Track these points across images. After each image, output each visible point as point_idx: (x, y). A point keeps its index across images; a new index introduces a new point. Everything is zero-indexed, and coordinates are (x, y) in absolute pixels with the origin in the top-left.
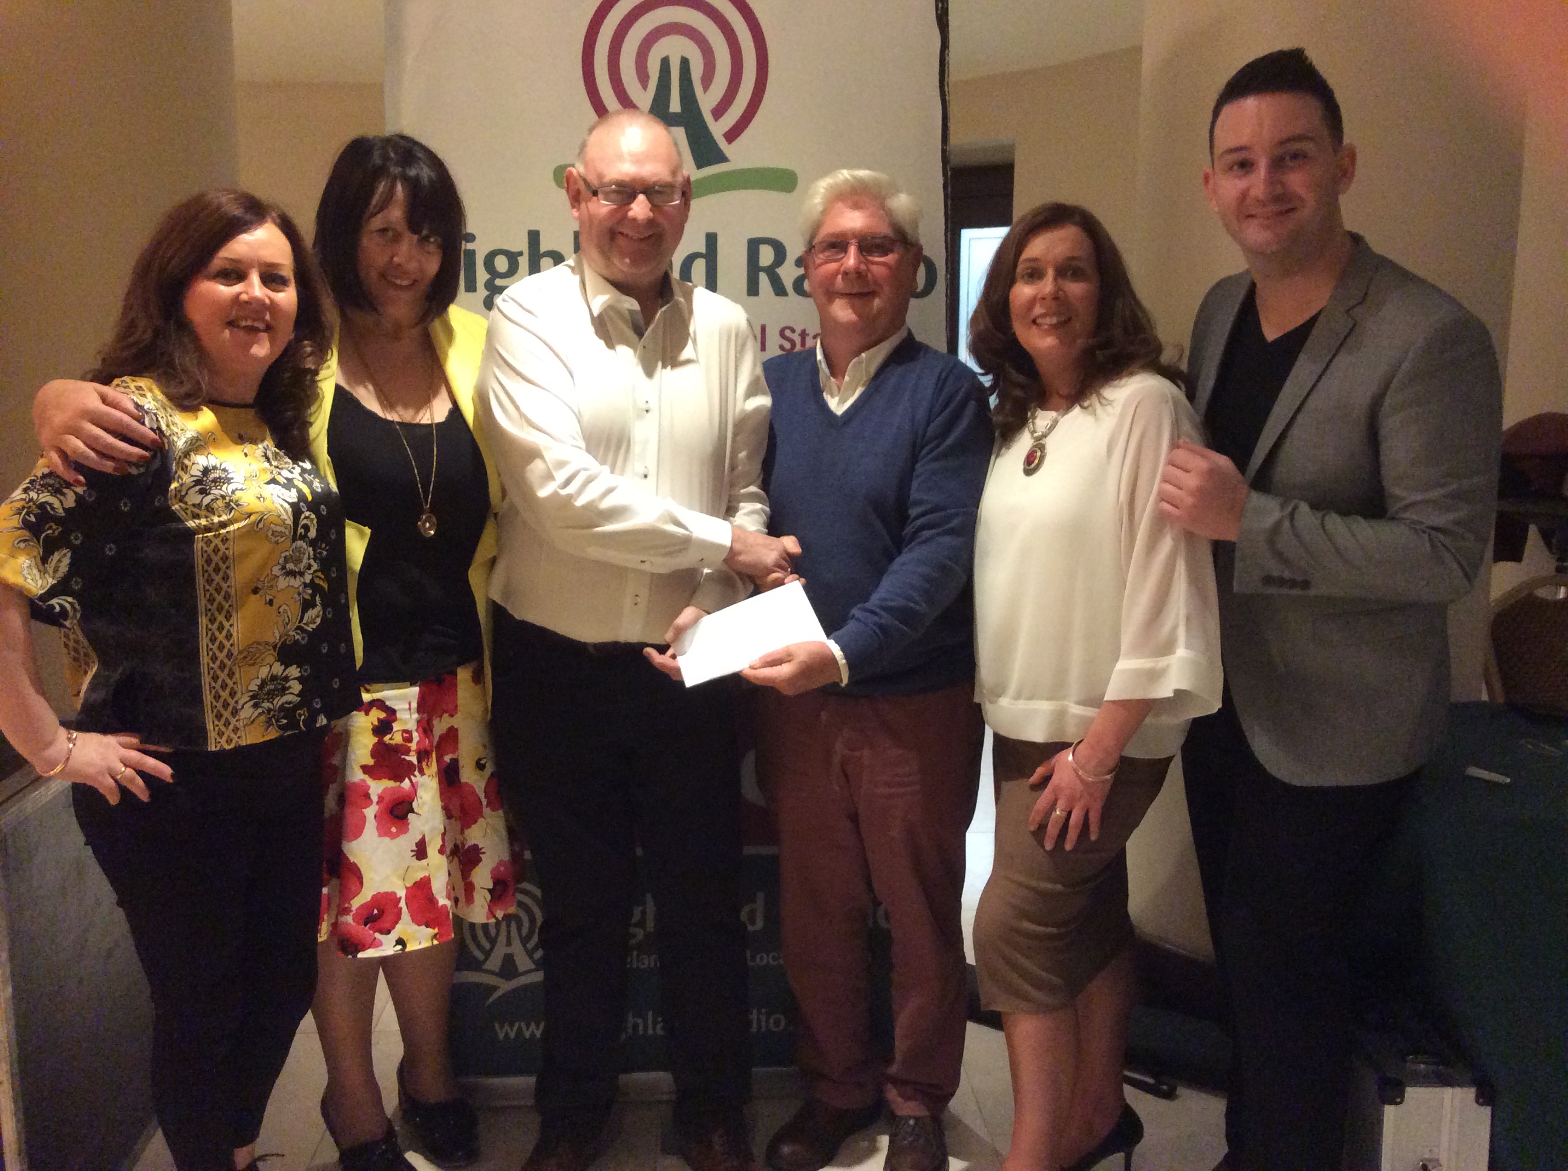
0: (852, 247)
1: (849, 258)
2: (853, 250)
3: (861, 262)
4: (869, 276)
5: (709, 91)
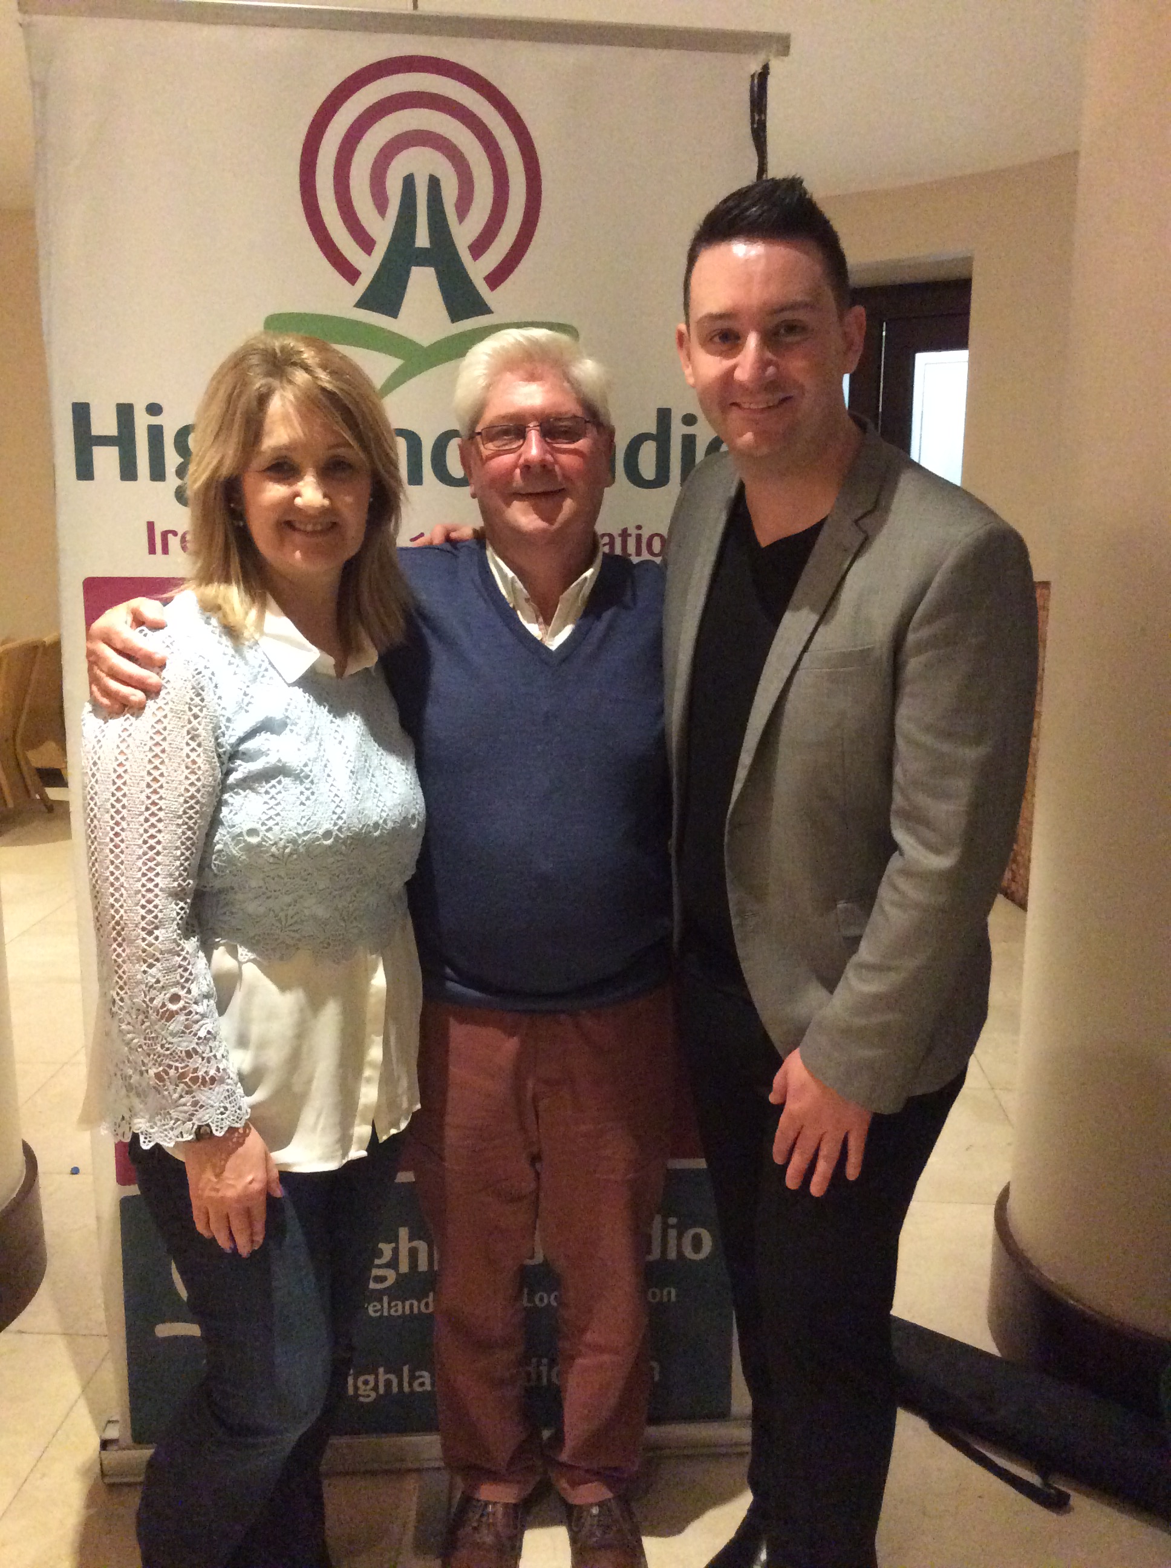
0: (533, 432)
1: (531, 447)
2: (533, 436)
3: (546, 452)
4: (557, 468)
5: (466, 220)
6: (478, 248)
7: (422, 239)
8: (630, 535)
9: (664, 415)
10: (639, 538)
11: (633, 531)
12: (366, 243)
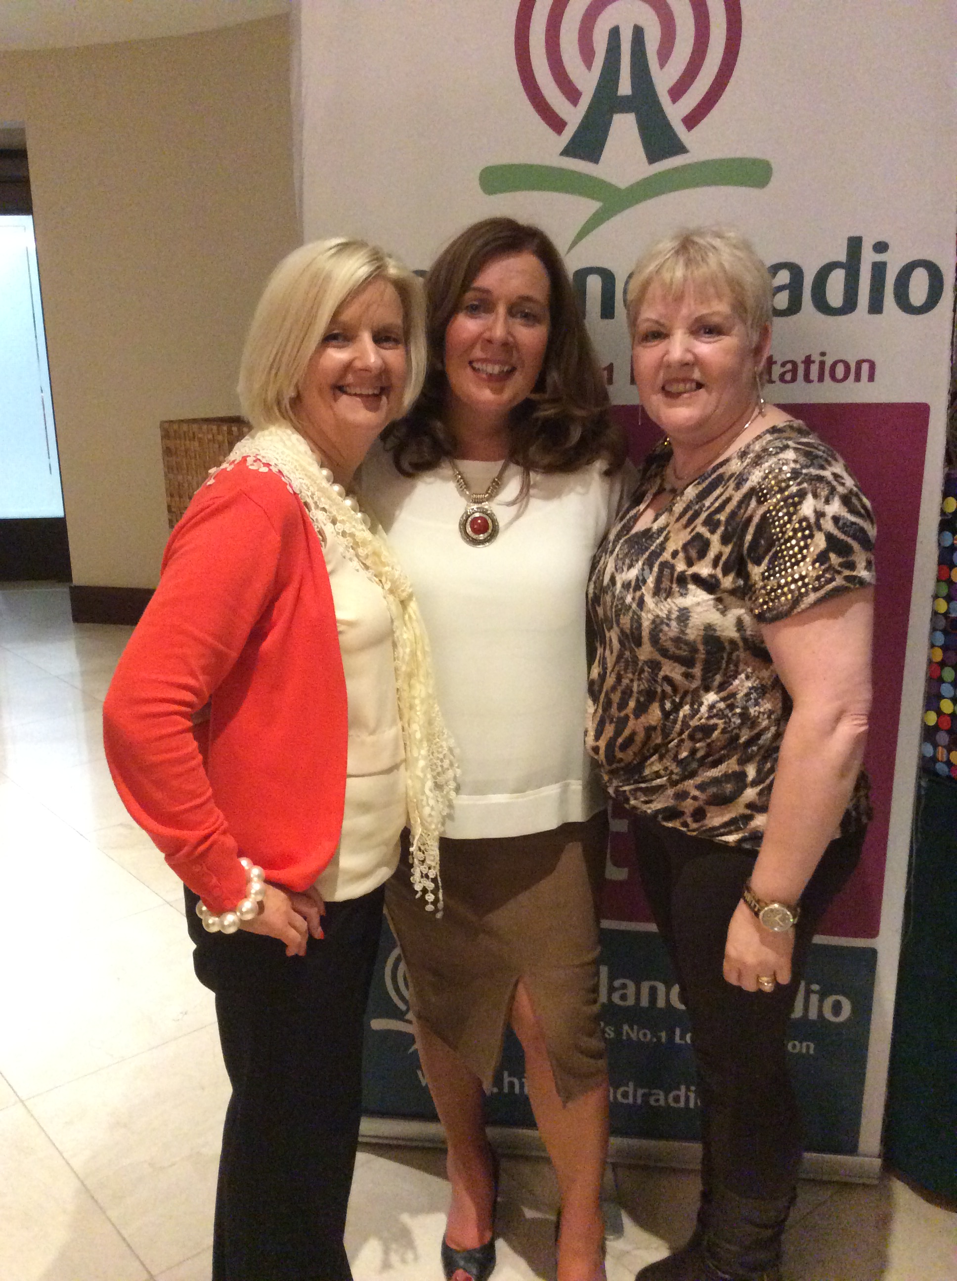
5: (667, 65)
6: (677, 92)
7: (625, 88)
8: (814, 362)
9: (855, 244)
10: (822, 364)
11: (816, 358)
12: (572, 94)
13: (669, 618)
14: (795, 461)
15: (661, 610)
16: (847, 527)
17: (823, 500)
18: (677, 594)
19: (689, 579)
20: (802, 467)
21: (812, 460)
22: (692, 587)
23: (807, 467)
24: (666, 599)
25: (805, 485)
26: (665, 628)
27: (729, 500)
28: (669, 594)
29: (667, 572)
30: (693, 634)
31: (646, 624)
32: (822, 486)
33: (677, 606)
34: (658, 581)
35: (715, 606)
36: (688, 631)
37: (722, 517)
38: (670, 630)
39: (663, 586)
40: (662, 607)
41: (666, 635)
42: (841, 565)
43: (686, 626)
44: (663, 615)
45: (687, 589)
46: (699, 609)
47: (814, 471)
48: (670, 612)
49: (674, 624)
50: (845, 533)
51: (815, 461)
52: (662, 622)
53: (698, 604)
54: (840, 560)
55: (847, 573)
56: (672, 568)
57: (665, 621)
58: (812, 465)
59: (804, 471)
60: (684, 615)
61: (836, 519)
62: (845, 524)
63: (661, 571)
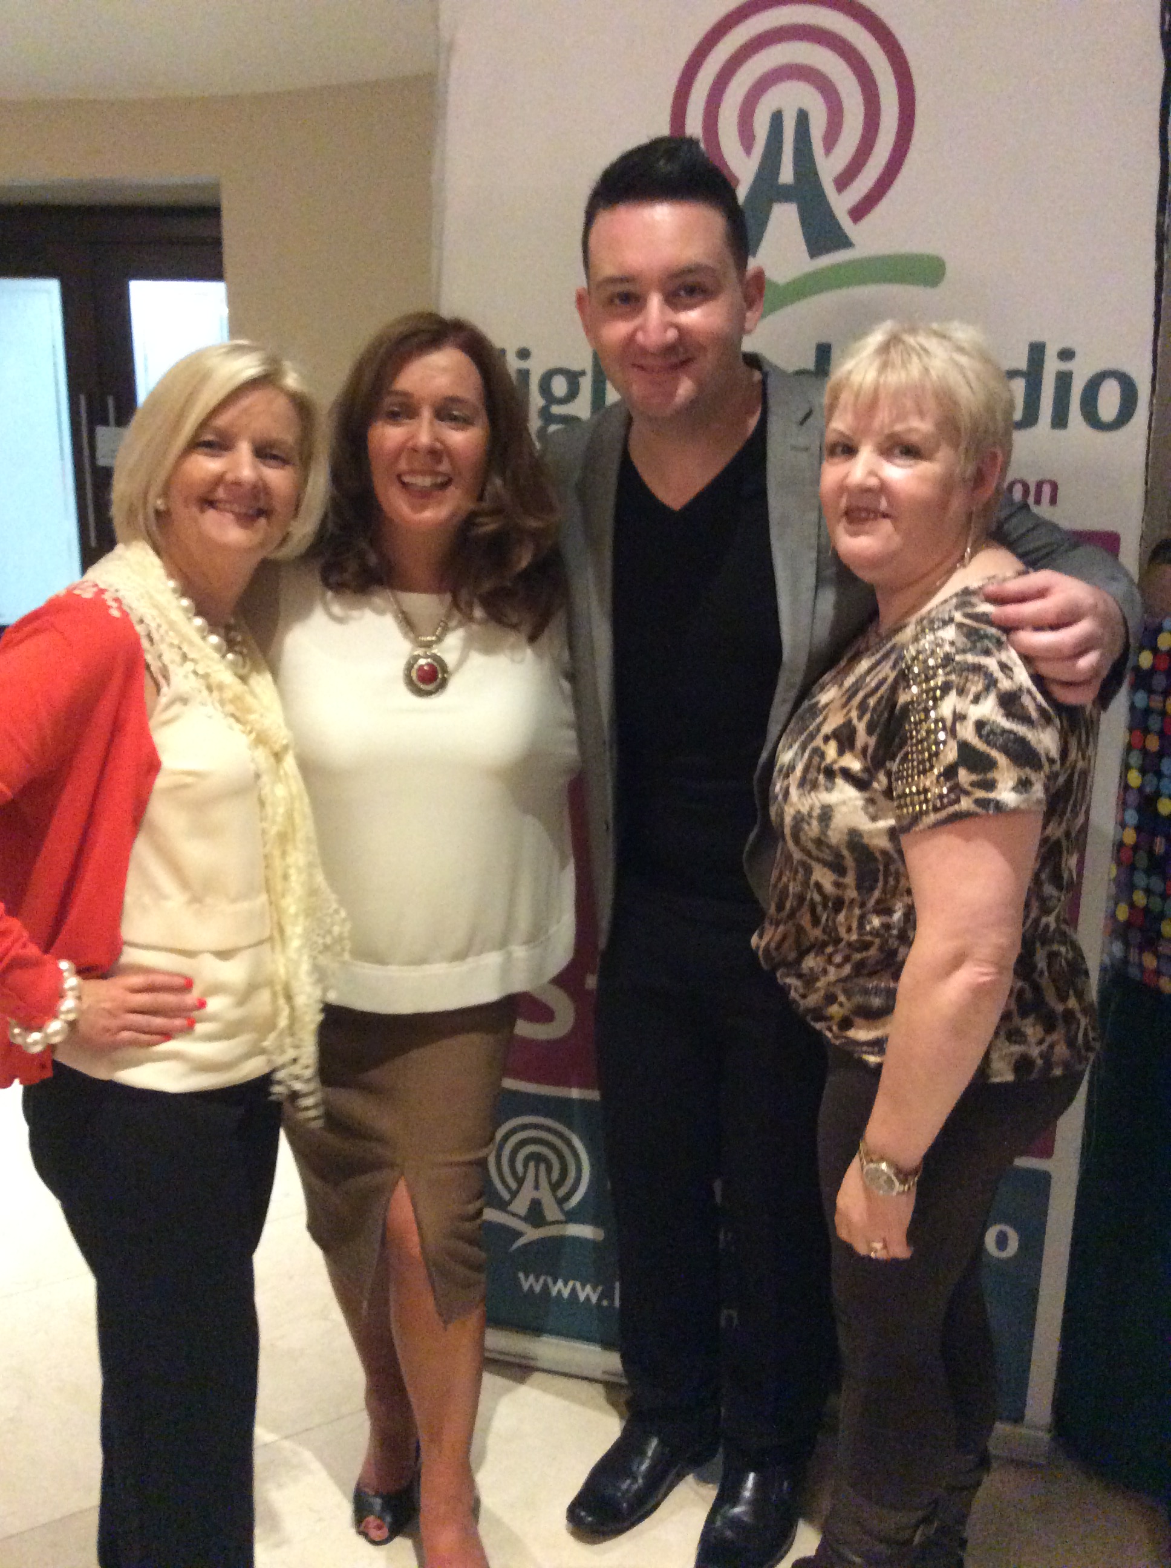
5: (833, 153)
13: (810, 815)
14: (952, 643)
15: (803, 805)
16: (995, 734)
17: (971, 697)
18: (822, 788)
19: (838, 773)
20: (958, 652)
21: (974, 643)
22: (840, 781)
23: (964, 651)
24: (809, 792)
25: (953, 677)
26: (806, 827)
27: (885, 679)
28: (814, 786)
29: (816, 760)
30: (835, 836)
31: (788, 820)
32: (976, 678)
33: (819, 801)
34: (806, 770)
35: (865, 809)
36: (830, 833)
37: (872, 702)
38: (811, 830)
39: (810, 776)
40: (805, 802)
41: (806, 835)
42: (973, 784)
43: (827, 826)
44: (805, 810)
45: (834, 783)
46: (844, 809)
47: (970, 658)
48: (812, 808)
49: (815, 823)
50: (988, 743)
51: (979, 645)
52: (803, 820)
53: (844, 803)
54: (974, 777)
55: (981, 794)
56: (822, 756)
57: (806, 818)
58: (972, 650)
59: (958, 658)
60: (826, 814)
61: (980, 725)
62: (992, 732)
63: (810, 758)
